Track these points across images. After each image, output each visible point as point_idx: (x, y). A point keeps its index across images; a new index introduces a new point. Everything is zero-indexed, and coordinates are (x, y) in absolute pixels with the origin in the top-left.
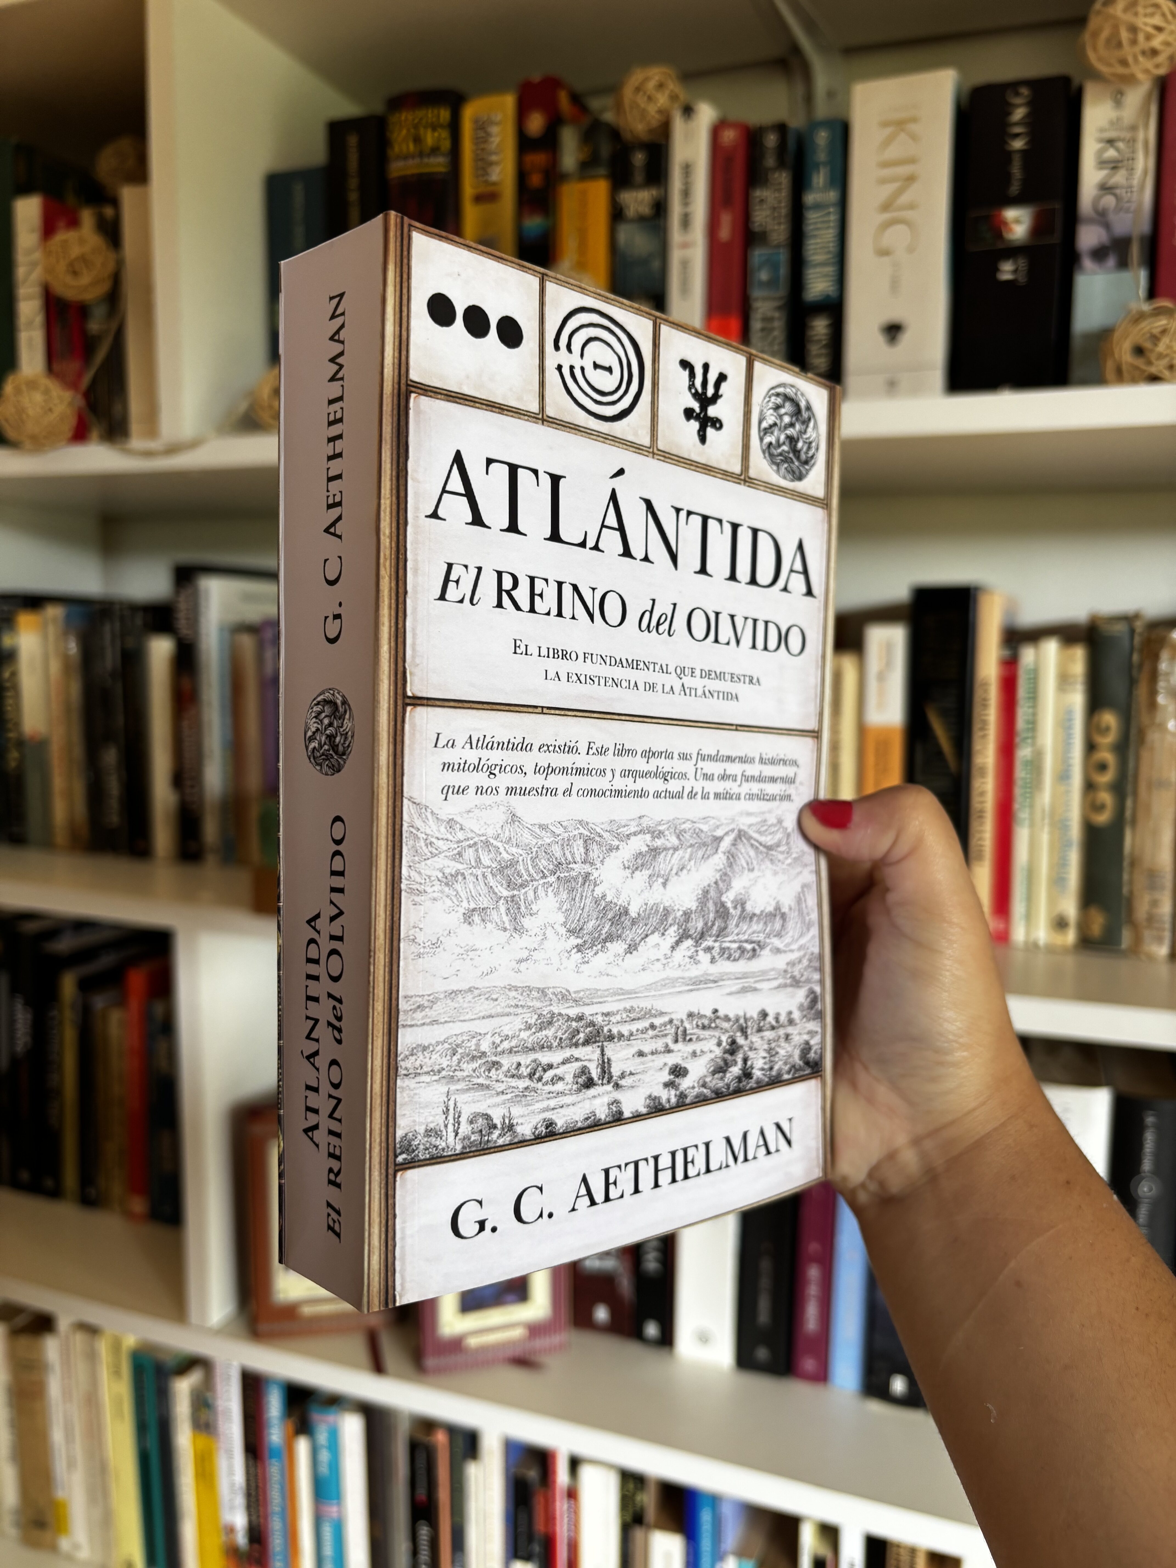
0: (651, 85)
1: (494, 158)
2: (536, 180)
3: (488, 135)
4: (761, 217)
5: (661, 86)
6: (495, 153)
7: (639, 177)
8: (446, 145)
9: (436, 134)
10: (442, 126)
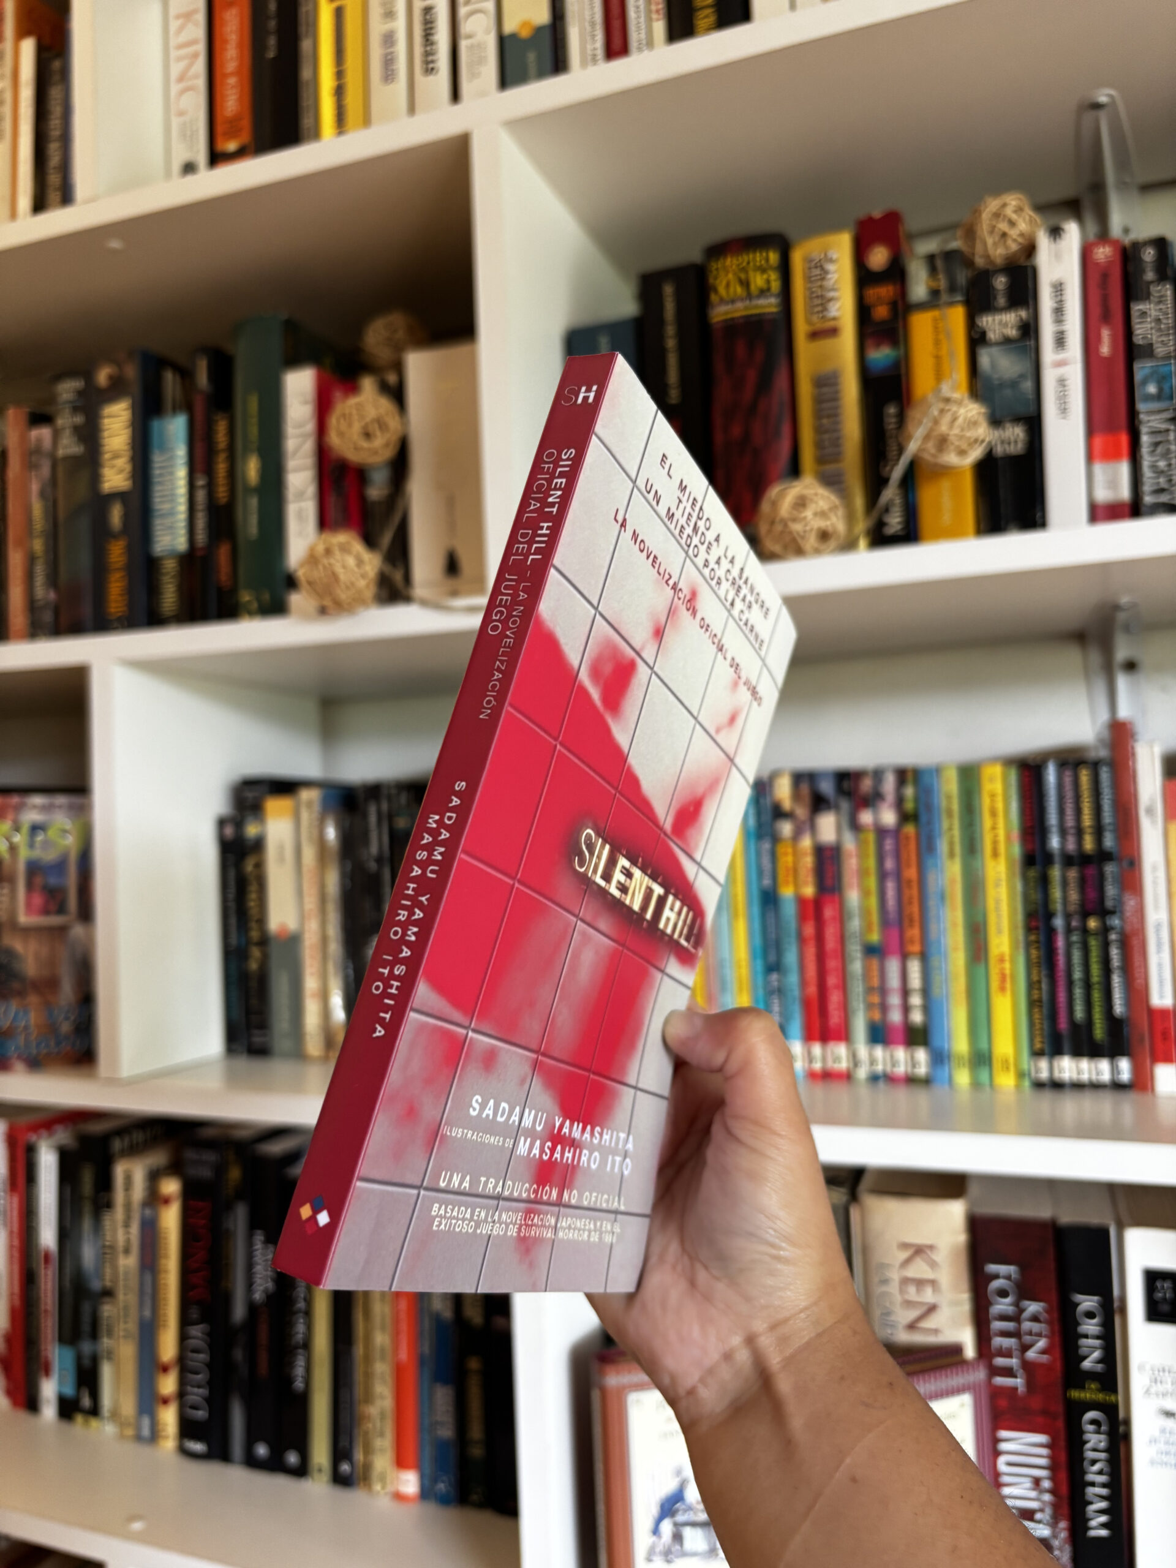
0: (1009, 211)
1: (831, 294)
2: (881, 312)
3: (826, 272)
4: (1142, 331)
5: (1019, 210)
6: (833, 290)
7: (1001, 301)
8: (776, 285)
9: (765, 276)
10: (771, 268)
